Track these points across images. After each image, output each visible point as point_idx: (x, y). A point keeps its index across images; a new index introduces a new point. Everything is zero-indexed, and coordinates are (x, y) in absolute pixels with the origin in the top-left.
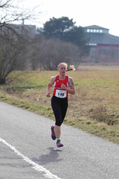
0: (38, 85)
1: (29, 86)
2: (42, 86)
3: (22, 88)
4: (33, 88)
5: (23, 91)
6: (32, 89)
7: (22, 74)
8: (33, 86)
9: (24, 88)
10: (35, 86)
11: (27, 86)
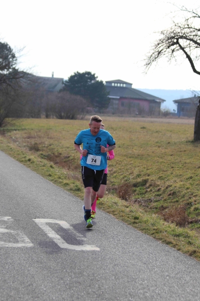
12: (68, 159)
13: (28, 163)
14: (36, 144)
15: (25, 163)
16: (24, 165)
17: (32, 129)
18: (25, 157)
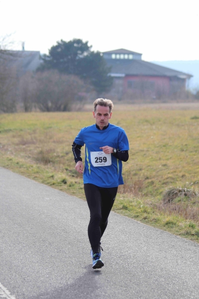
0: (6, 128)
2: (10, 130)
10: (2, 131)
13: (65, 187)
14: (41, 152)
15: (60, 188)
16: (61, 190)
17: (21, 130)
18: (52, 176)
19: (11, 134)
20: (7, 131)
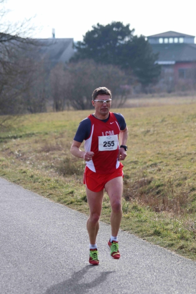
0: (28, 132)
1: (15, 135)
2: (33, 134)
3: (4, 138)
4: (21, 137)
5: (6, 142)
6: (19, 139)
7: (9, 118)
8: (21, 134)
9: (8, 138)
10: (23, 135)
11: (11, 135)
12: (148, 187)
13: (85, 205)
17: (47, 134)
18: (72, 193)
19: (33, 138)
20: (29, 136)
